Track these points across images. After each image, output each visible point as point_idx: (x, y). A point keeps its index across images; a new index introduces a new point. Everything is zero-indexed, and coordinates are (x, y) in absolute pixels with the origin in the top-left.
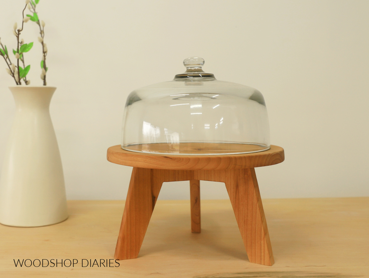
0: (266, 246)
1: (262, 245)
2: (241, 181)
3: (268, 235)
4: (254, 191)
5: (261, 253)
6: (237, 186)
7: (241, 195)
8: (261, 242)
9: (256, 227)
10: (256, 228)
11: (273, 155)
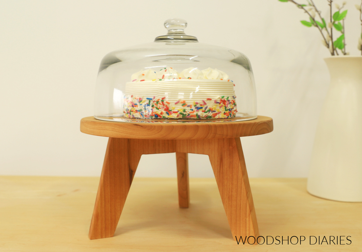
0: (251, 223)
1: (247, 222)
2: (226, 153)
3: (255, 212)
4: (239, 164)
5: (246, 231)
6: (221, 160)
7: (225, 169)
8: (246, 220)
9: (242, 203)
10: (240, 204)
11: (260, 124)
